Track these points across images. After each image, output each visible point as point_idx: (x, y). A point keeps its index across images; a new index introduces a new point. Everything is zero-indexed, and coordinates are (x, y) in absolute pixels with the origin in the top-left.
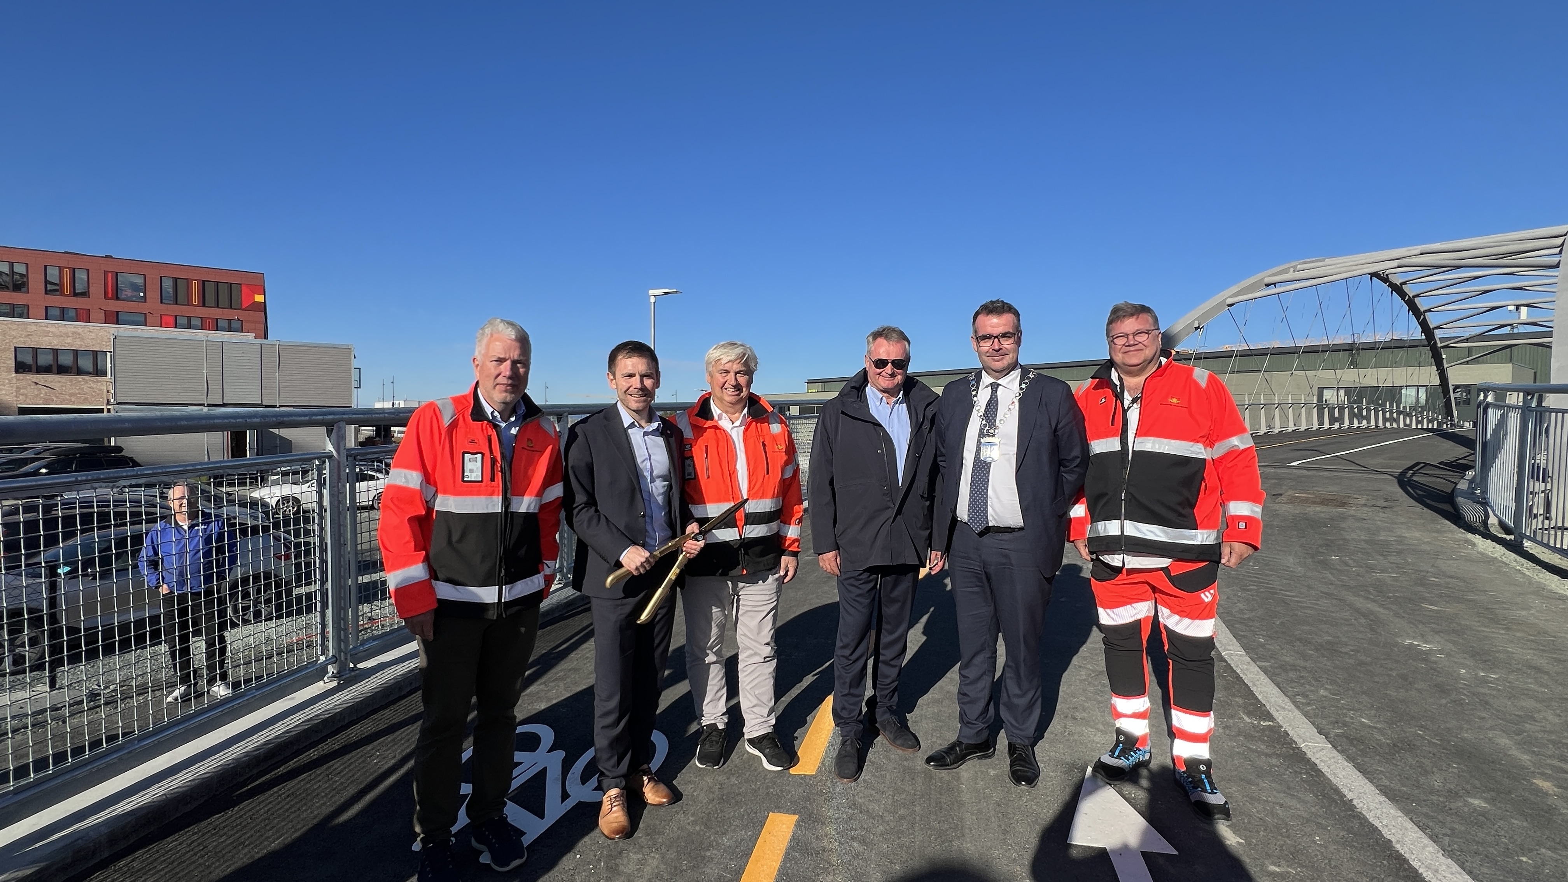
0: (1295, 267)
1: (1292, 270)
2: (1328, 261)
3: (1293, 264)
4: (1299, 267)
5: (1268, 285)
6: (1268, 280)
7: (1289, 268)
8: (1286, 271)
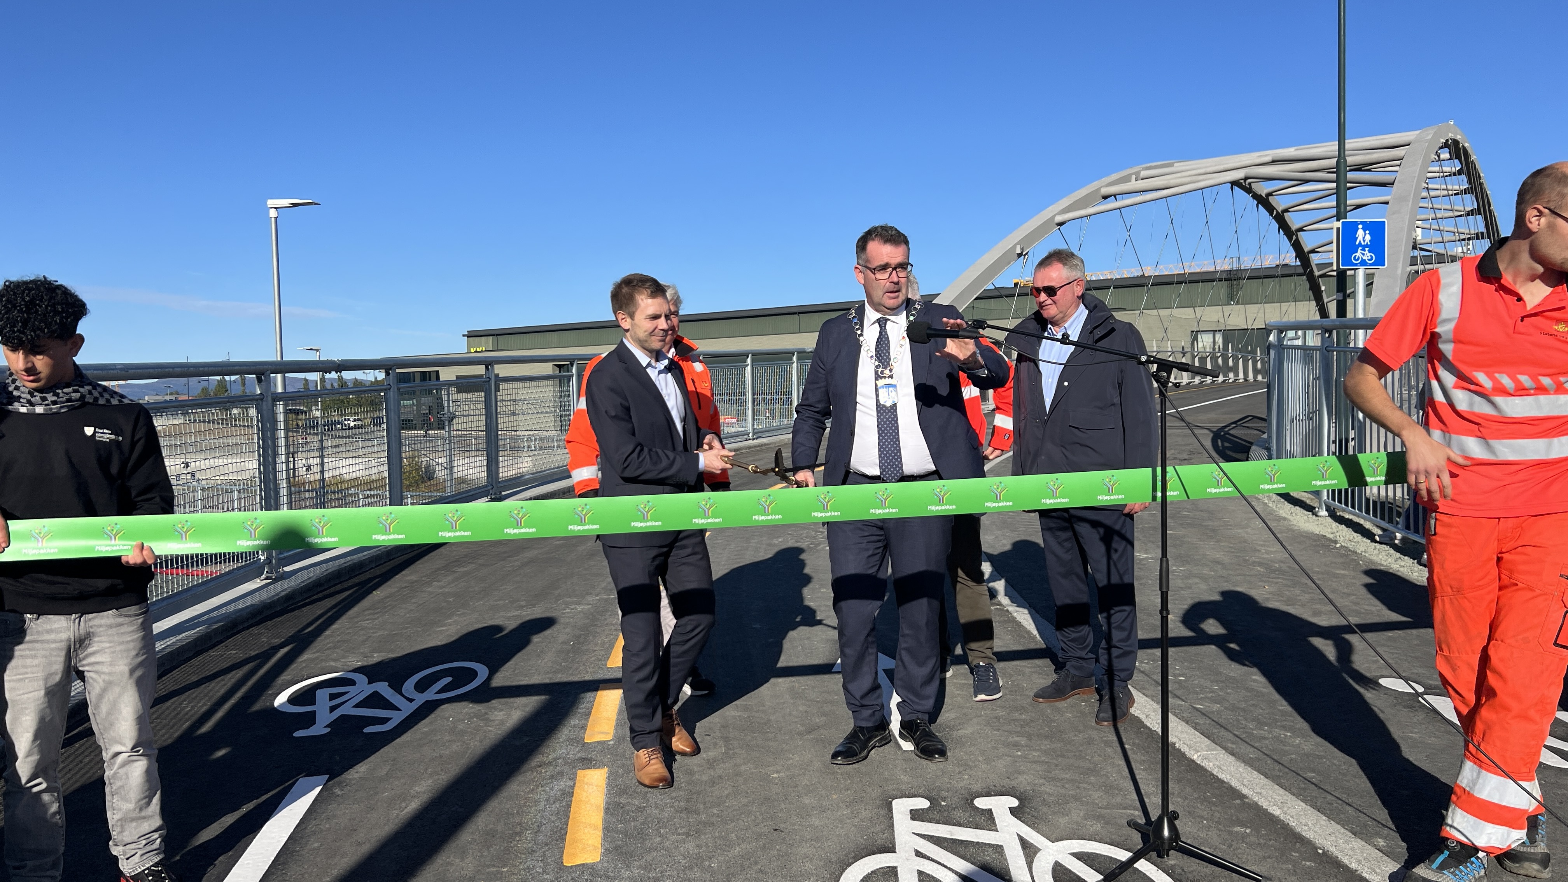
0: (1137, 174)
1: (1134, 177)
2: (1178, 166)
3: (1136, 169)
4: (1144, 174)
5: (1105, 197)
6: (1105, 191)
7: (1130, 175)
8: (1126, 179)
